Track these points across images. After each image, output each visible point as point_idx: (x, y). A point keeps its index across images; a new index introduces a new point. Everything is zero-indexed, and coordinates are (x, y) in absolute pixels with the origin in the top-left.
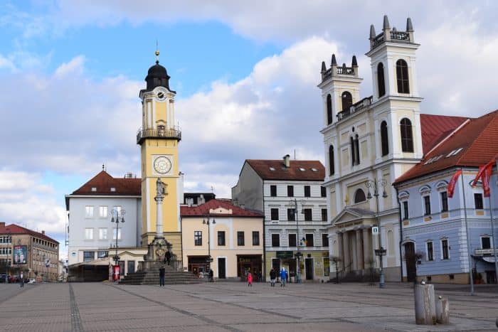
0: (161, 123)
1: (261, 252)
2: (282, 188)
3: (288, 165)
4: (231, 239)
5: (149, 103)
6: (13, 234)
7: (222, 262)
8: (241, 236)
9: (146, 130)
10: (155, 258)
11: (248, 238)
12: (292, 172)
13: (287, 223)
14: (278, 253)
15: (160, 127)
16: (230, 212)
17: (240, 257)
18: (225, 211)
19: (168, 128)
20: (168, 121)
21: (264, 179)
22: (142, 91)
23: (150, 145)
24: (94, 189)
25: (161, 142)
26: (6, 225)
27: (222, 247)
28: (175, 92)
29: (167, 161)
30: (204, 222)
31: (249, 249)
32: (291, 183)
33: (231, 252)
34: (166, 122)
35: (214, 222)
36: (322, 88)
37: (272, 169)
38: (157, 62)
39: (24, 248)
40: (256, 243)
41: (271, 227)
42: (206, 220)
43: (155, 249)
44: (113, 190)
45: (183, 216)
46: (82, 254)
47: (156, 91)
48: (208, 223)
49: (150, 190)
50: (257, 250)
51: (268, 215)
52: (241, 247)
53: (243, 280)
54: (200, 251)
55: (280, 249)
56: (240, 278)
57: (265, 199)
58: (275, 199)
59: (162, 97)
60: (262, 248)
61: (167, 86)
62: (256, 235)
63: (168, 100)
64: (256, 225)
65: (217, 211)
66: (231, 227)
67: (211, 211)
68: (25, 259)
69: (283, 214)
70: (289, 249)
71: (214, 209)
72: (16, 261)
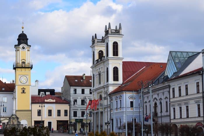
0: (23, 61)
1: (68, 119)
2: (79, 90)
3: (84, 78)
4: (54, 113)
5: (18, 52)
7: (50, 123)
8: (59, 112)
9: (17, 64)
10: (12, 123)
11: (62, 113)
12: (85, 82)
13: (81, 106)
14: (76, 120)
15: (24, 63)
16: (54, 101)
17: (58, 121)
18: (52, 101)
19: (26, 63)
20: (27, 60)
21: (70, 86)
22: (15, 46)
23: (19, 70)
25: (23, 69)
27: (50, 117)
28: (30, 46)
29: (26, 78)
30: (40, 106)
31: (63, 118)
32: (83, 88)
33: (54, 120)
34: (25, 60)
35: (44, 106)
36: (92, 48)
37: (76, 81)
38: (23, 32)
40: (66, 115)
41: (73, 108)
42: (41, 105)
43: (12, 119)
44: (3, 89)
45: (32, 103)
47: (21, 46)
48: (42, 107)
49: (18, 90)
50: (67, 118)
51: (72, 103)
52: (59, 117)
53: (59, 132)
54: (39, 119)
55: (77, 118)
57: (71, 95)
58: (76, 95)
59: (24, 48)
60: (69, 117)
61: (27, 44)
62: (66, 111)
63: (27, 50)
64: (66, 107)
65: (48, 101)
66: (54, 108)
67: (46, 101)
69: (79, 102)
70: (81, 118)
71: (47, 100)
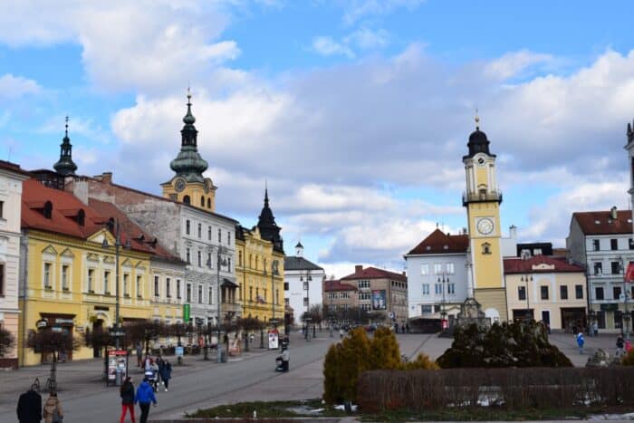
0: (482, 187)
1: (585, 305)
2: (605, 242)
3: (615, 216)
4: (554, 293)
5: (471, 170)
6: (371, 278)
7: (546, 315)
8: (564, 290)
9: (470, 194)
10: (467, 315)
11: (572, 292)
12: (617, 224)
13: (611, 276)
14: (602, 305)
15: (483, 191)
16: (553, 267)
17: (563, 310)
18: (547, 267)
19: (489, 191)
20: (489, 185)
21: (585, 235)
22: (465, 158)
23: (473, 208)
24: (429, 248)
25: (483, 205)
26: (364, 268)
27: (546, 301)
28: (495, 156)
29: (489, 222)
30: (522, 280)
31: (573, 302)
32: (614, 237)
33: (554, 306)
34: (487, 186)
35: (532, 279)
36: (628, 149)
37: (598, 222)
38: (478, 128)
39: (383, 292)
40: (579, 295)
41: (594, 281)
42: (524, 276)
43: (466, 308)
44: (446, 247)
45: (506, 273)
46: (420, 309)
47: (476, 157)
48: (527, 280)
49: (475, 247)
50: (582, 303)
51: (592, 270)
52: (565, 301)
53: (566, 332)
54: (522, 305)
55: (605, 302)
56: (564, 330)
57: (588, 253)
58: (598, 253)
59: (482, 162)
60: (586, 301)
61: (487, 152)
62: (579, 289)
63: (487, 165)
64: (579, 279)
65: (540, 267)
66: (554, 282)
67: (534, 267)
68: (385, 304)
69: (607, 267)
70: (613, 302)
71: (536, 265)
72: (376, 306)
